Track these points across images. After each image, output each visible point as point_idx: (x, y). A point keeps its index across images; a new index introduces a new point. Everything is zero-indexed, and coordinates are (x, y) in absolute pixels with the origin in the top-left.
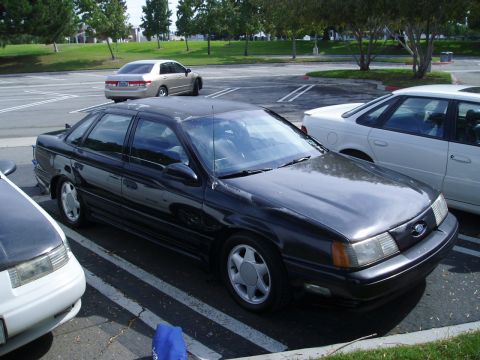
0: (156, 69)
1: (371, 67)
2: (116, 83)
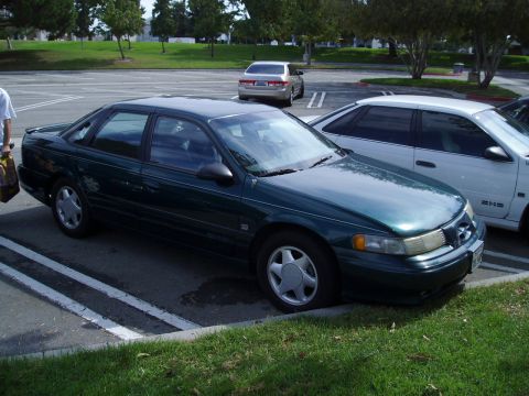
0: (286, 69)
1: (423, 77)
2: (254, 82)
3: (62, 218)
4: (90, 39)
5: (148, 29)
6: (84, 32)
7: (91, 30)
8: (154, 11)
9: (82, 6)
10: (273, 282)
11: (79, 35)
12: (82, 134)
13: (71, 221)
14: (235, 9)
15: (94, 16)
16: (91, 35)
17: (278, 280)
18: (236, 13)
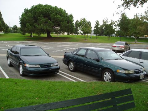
0: (125, 44)
2: (116, 47)
3: (70, 68)
4: (78, 34)
5: (93, 32)
6: (76, 33)
7: (78, 32)
8: (95, 28)
9: (76, 26)
10: (104, 78)
11: (75, 33)
12: (75, 53)
13: (72, 69)
14: (116, 28)
15: (79, 29)
16: (78, 33)
17: (105, 78)
18: (116, 29)
